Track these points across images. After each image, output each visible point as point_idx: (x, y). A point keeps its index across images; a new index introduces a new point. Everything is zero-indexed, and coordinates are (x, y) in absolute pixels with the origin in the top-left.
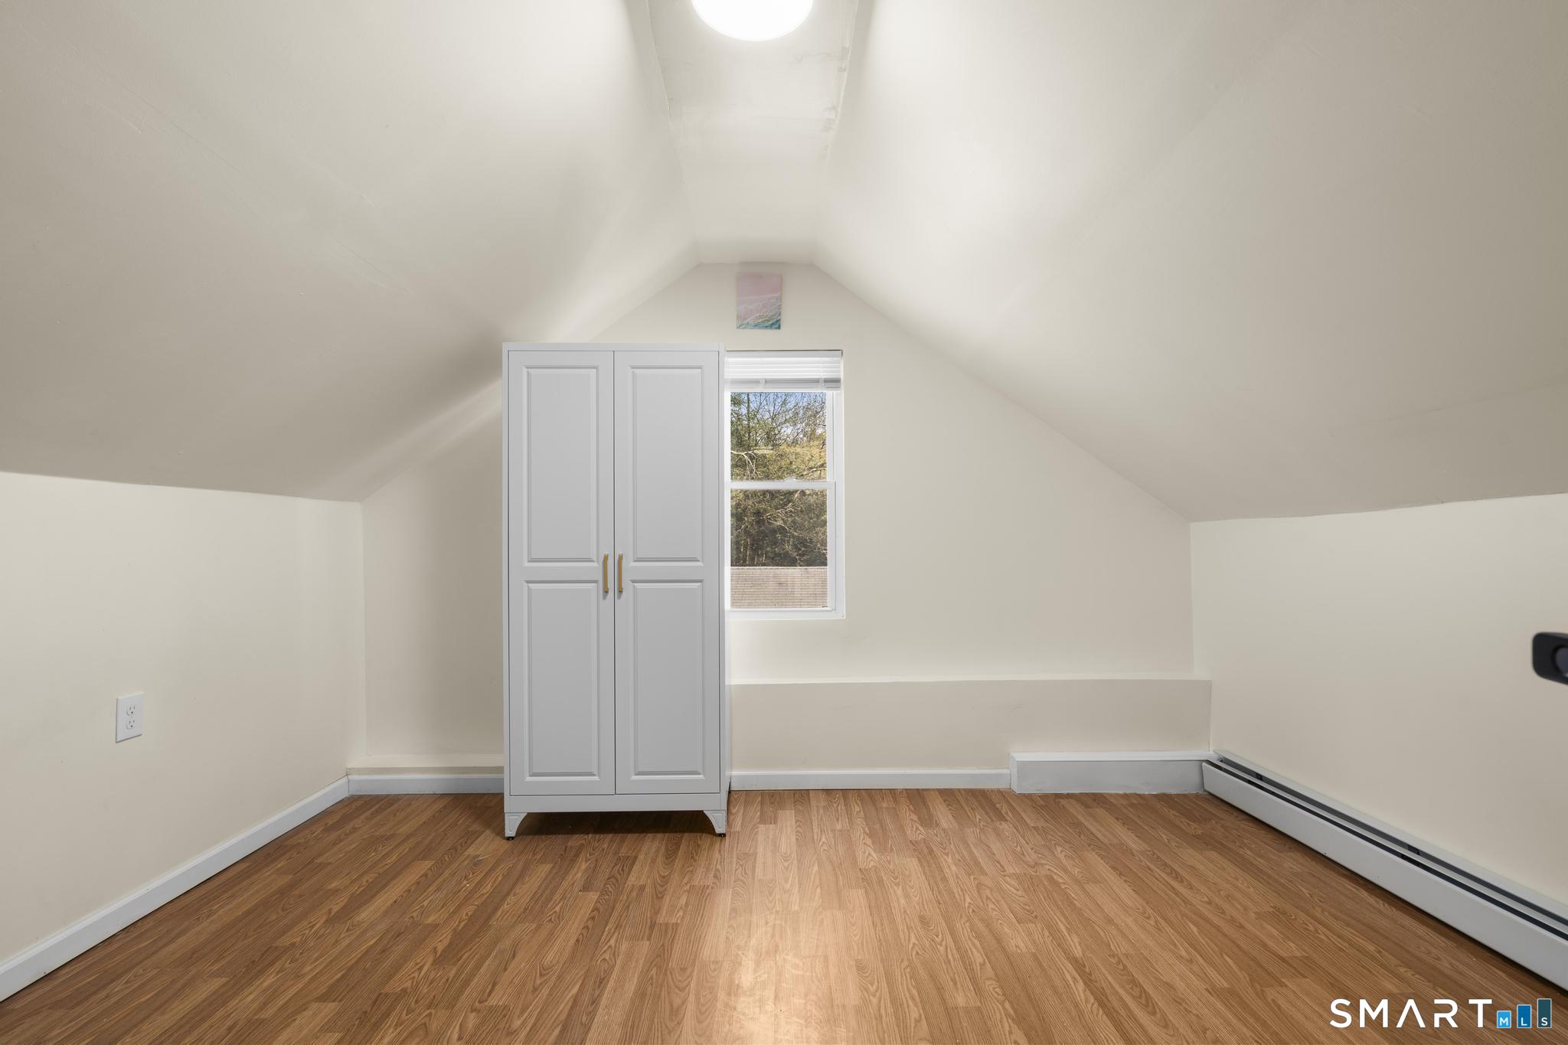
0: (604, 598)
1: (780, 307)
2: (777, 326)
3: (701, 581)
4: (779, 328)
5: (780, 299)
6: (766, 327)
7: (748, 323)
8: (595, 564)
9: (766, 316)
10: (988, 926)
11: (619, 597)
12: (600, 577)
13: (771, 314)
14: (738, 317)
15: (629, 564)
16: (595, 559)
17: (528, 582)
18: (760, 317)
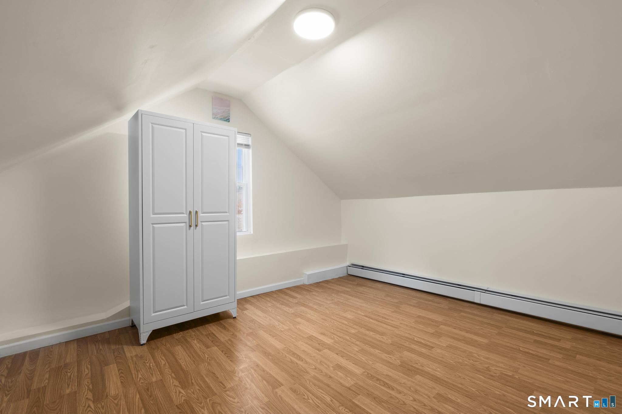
0: (189, 229)
1: (229, 114)
2: (228, 121)
3: (228, 221)
4: (229, 122)
5: (229, 110)
6: (225, 120)
7: (217, 118)
8: (185, 215)
9: (225, 116)
10: (339, 315)
11: (196, 229)
12: (187, 221)
13: (226, 116)
14: (213, 114)
15: (200, 215)
16: (185, 213)
17: (153, 224)
18: (222, 116)
